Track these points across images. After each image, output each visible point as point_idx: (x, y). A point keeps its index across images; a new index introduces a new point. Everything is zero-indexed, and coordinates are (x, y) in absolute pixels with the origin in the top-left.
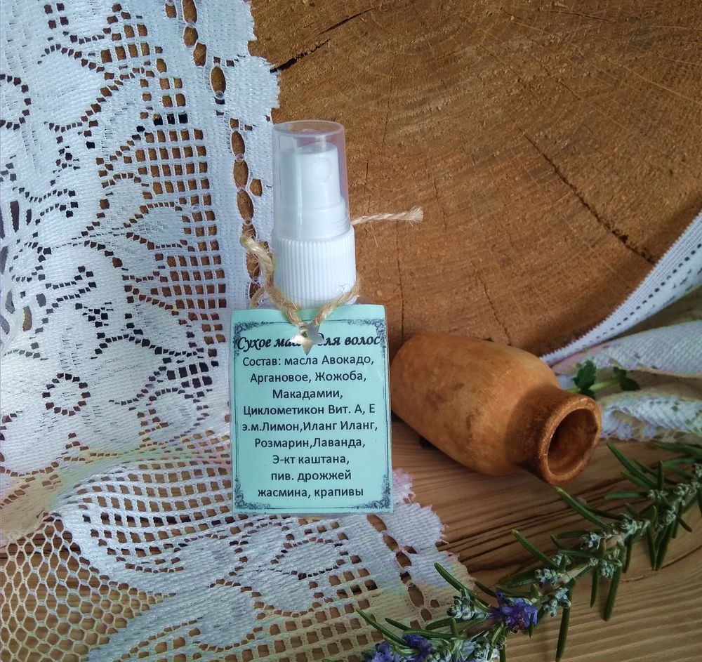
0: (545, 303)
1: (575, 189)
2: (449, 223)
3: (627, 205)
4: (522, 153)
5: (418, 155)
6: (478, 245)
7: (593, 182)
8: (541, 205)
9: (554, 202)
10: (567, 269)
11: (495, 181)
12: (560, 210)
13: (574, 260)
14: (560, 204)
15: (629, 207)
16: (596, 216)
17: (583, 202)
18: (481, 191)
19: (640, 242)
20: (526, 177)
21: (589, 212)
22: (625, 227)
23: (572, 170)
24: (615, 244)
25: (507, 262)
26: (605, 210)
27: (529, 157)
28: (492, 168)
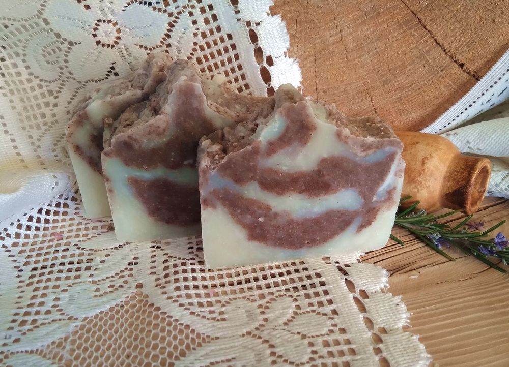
0: (410, 109)
1: (431, 33)
2: (349, 58)
3: (464, 43)
4: (398, 10)
5: (330, 13)
6: (367, 72)
7: (443, 28)
8: (409, 44)
9: (417, 42)
10: (424, 86)
11: (380, 29)
12: (421, 48)
13: (429, 80)
14: (421, 43)
15: (466, 44)
16: (445, 51)
17: (436, 42)
18: (371, 36)
19: (472, 68)
20: (400, 26)
21: (440, 48)
22: (463, 58)
23: (430, 21)
24: (456, 69)
25: (385, 82)
26: (450, 47)
27: (402, 13)
28: (378, 21)
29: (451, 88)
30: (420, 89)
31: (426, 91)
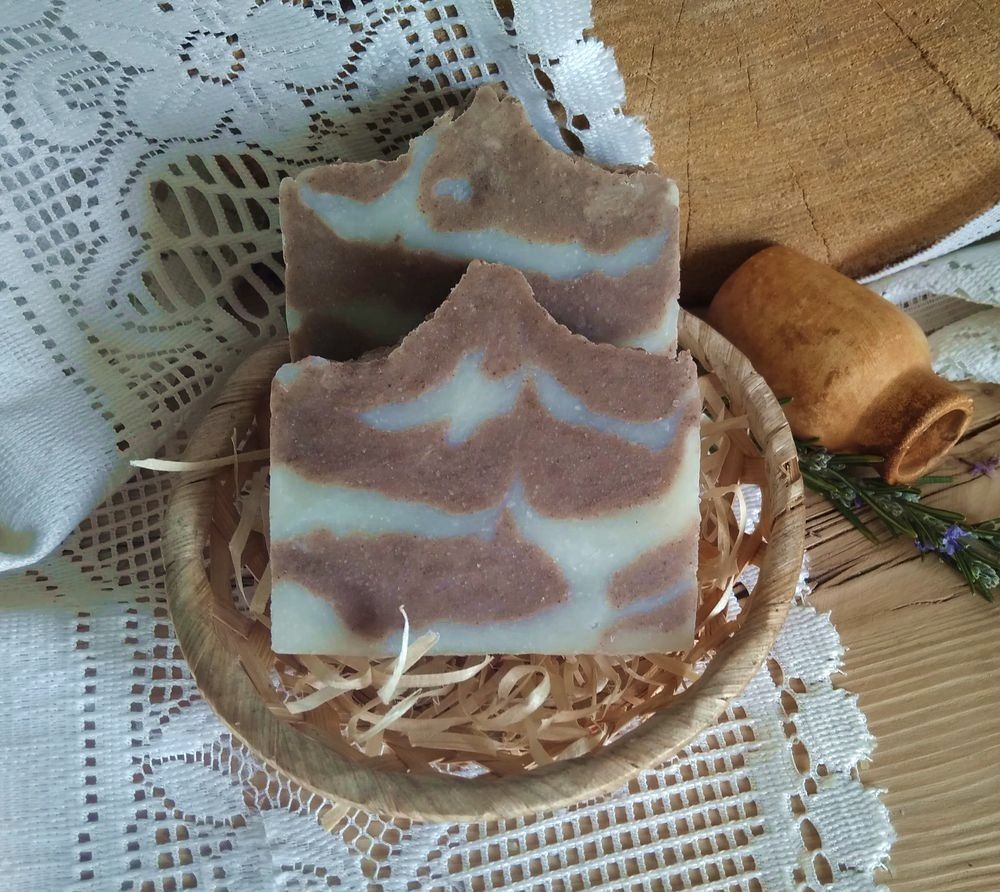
0: (883, 211)
16: (970, 109)
17: (954, 93)
21: (960, 104)
24: (989, 142)
28: (833, 54)
29: (973, 175)
30: (908, 176)
31: (920, 181)
